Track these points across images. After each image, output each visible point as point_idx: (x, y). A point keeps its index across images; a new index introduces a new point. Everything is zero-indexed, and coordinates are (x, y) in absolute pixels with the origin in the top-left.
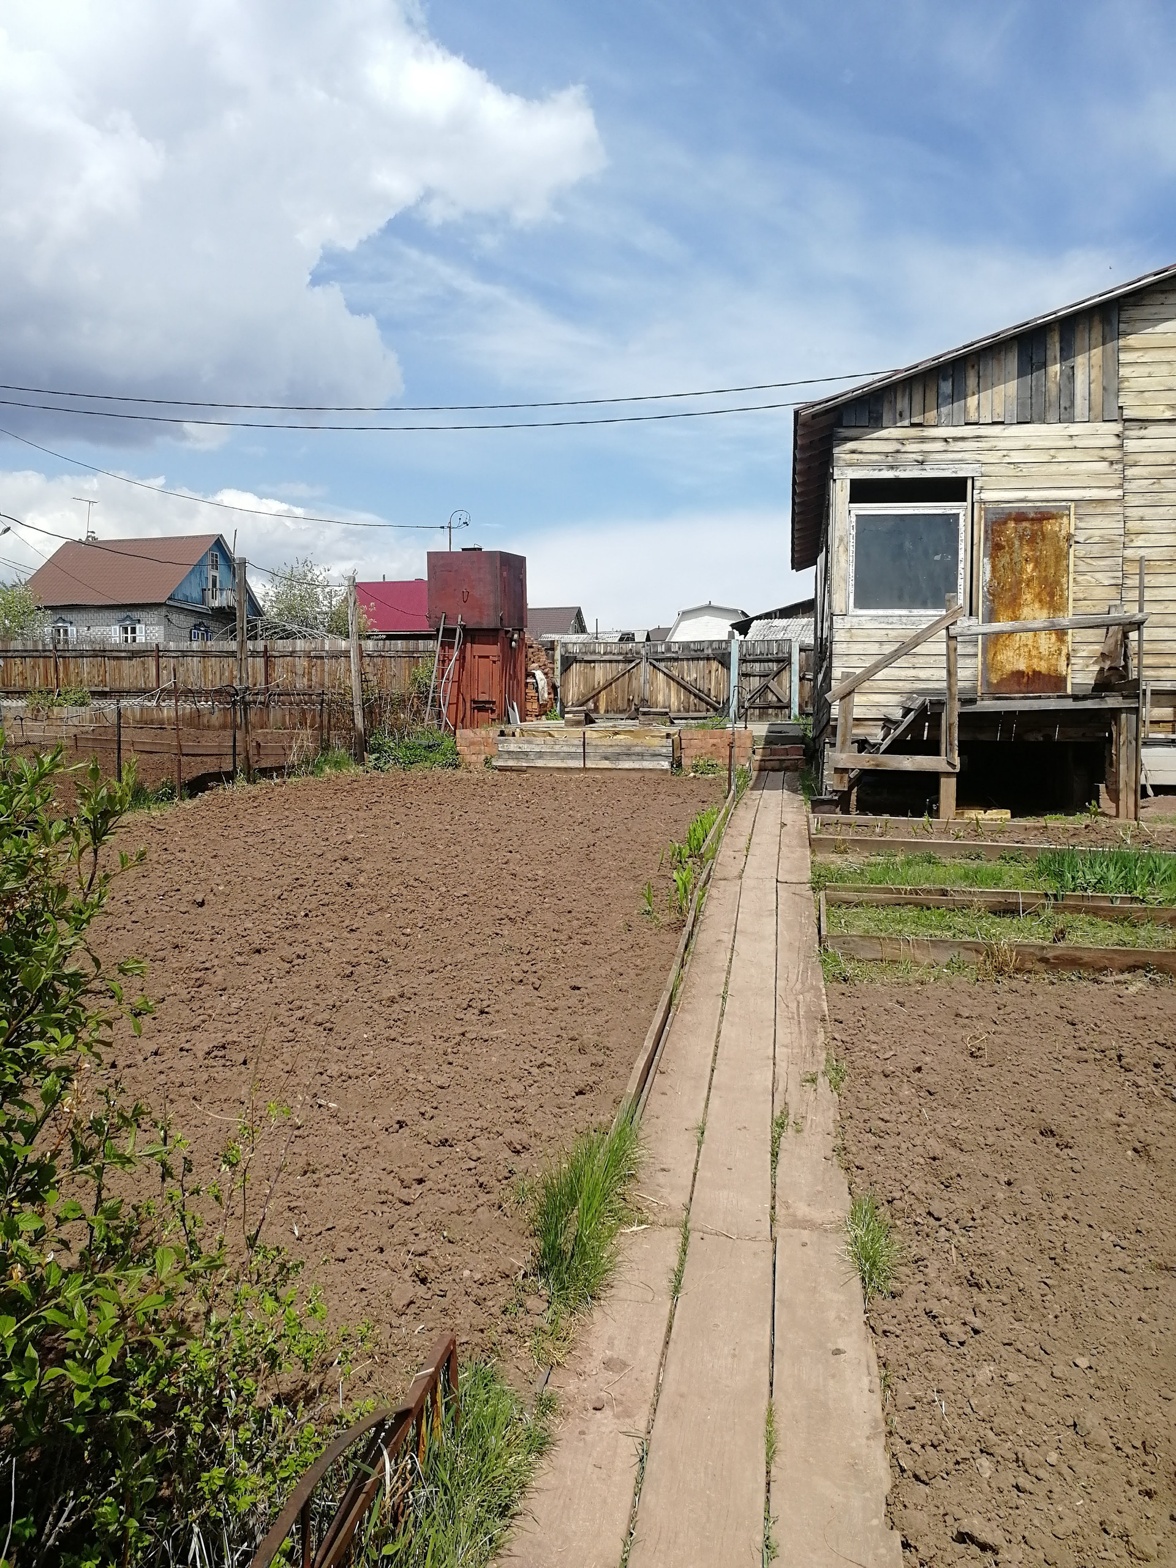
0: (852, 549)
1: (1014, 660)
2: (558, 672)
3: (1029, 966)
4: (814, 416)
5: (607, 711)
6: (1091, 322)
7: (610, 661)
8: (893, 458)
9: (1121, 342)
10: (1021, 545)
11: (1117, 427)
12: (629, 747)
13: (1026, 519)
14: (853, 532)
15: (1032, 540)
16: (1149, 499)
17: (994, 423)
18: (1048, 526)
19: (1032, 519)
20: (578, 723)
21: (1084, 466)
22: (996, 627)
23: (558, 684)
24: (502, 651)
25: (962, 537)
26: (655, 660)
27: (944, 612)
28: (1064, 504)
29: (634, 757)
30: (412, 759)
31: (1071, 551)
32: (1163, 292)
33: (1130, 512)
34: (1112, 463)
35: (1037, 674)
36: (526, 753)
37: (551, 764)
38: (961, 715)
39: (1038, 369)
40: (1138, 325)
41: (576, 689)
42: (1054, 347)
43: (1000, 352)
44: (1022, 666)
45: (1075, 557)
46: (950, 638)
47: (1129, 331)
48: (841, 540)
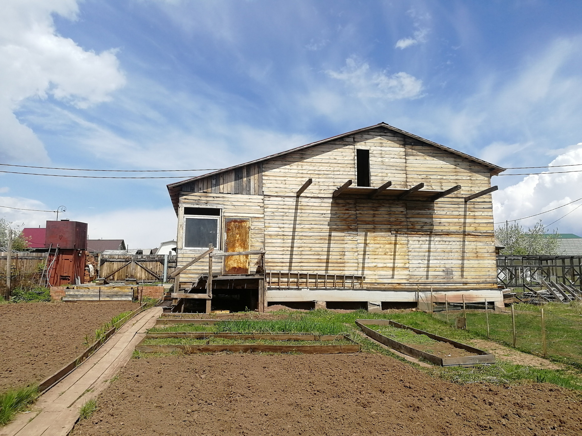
0: (184, 229)
1: (233, 264)
2: (99, 265)
3: (195, 351)
4: (174, 187)
5: (118, 280)
6: (255, 167)
7: (120, 261)
8: (198, 202)
9: (263, 173)
10: (235, 229)
11: (262, 197)
12: (117, 292)
13: (237, 222)
14: (185, 223)
15: (239, 228)
16: (271, 218)
17: (228, 193)
18: (243, 224)
19: (239, 222)
20: (101, 284)
21: (253, 207)
22: (227, 254)
23: (99, 269)
24: (74, 257)
25: (218, 226)
26: (137, 261)
27: (208, 249)
28: (248, 218)
29: (119, 296)
30: (31, 298)
31: (250, 231)
32: (274, 161)
33: (266, 221)
34: (261, 207)
35: (240, 268)
36: (77, 295)
37: (86, 299)
38: (213, 281)
39: (240, 179)
40: (268, 169)
41: (106, 271)
42: (245, 173)
43: (230, 173)
44: (235, 266)
45: (251, 233)
46: (210, 257)
47: (265, 170)
48: (181, 226)
